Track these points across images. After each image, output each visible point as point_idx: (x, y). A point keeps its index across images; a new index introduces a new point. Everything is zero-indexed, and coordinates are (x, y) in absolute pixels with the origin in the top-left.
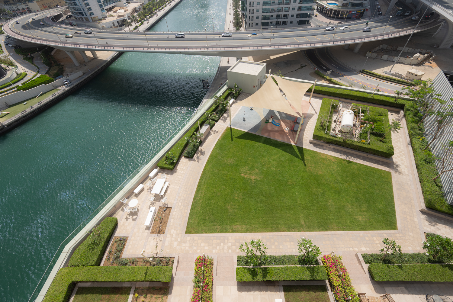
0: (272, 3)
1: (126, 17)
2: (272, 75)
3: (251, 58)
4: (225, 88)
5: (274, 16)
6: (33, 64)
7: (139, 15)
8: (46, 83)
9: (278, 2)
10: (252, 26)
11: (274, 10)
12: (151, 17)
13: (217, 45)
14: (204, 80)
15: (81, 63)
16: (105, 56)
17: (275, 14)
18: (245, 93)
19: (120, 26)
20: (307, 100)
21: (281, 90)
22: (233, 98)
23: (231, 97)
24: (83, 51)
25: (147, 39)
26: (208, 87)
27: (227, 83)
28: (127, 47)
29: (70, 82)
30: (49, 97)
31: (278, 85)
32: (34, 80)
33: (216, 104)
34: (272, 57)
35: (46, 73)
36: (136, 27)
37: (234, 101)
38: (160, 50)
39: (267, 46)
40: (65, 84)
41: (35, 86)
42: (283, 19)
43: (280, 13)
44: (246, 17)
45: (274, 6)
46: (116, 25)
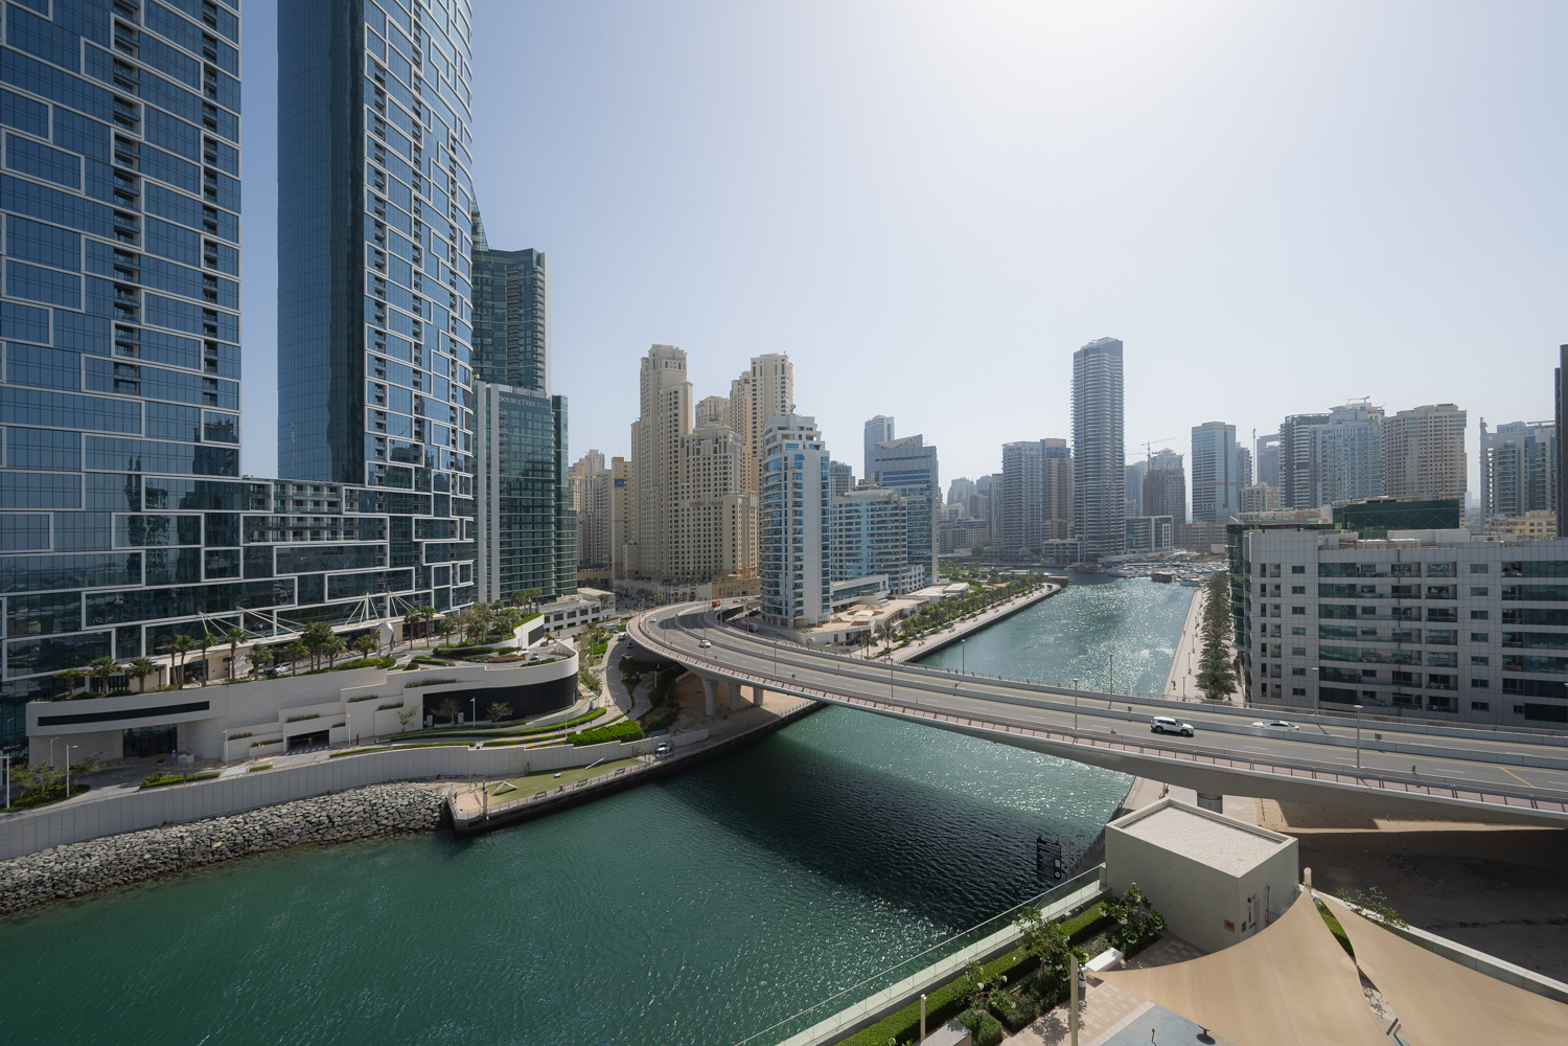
0: (1364, 632)
1: (872, 626)
3: (1273, 806)
4: (1091, 891)
5: (1378, 674)
6: (630, 694)
7: (905, 626)
8: (624, 739)
9: (1394, 634)
10: (1279, 696)
11: (1379, 656)
12: (933, 633)
13: (1113, 732)
14: (1045, 843)
15: (718, 711)
16: (778, 704)
17: (1385, 671)
18: (1185, 942)
19: (850, 643)
22: (1118, 947)
23: (1110, 941)
24: (738, 684)
25: (892, 682)
26: (1057, 874)
28: (835, 692)
29: (671, 750)
30: (609, 774)
32: (607, 728)
33: (1028, 948)
34: (1386, 826)
35: (638, 719)
36: (888, 651)
37: (1123, 962)
38: (919, 715)
39: (1343, 774)
40: (657, 752)
41: (601, 741)
42: (1429, 687)
43: (1405, 668)
44: (1250, 665)
45: (1377, 645)
46: (840, 640)
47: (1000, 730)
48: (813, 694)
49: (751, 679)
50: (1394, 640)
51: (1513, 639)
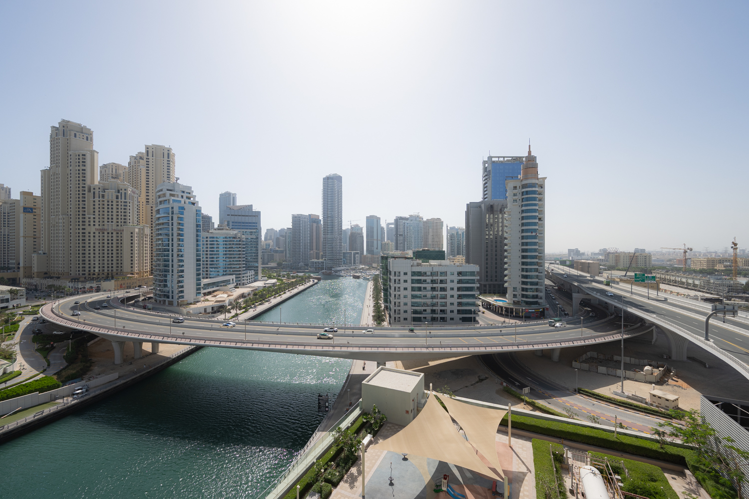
0: (423, 296)
1: (227, 303)
2: (434, 393)
3: (399, 363)
4: (357, 412)
5: (427, 311)
6: (45, 358)
7: (246, 302)
8: (41, 390)
9: (431, 296)
10: (399, 321)
11: (427, 304)
12: (260, 304)
13: (348, 343)
14: (322, 396)
15: (125, 361)
16: (168, 351)
17: (429, 309)
18: (392, 423)
19: (215, 312)
20: (504, 442)
21: (454, 421)
22: (370, 433)
23: (367, 431)
24: (141, 342)
25: (245, 331)
26: (327, 409)
27: (360, 404)
28: (211, 340)
29: (87, 391)
30: (29, 417)
31: (448, 412)
32: (24, 385)
33: (337, 446)
34: (432, 364)
35: (55, 374)
36: (237, 315)
37: (372, 439)
38: (261, 346)
39: (422, 348)
40: (74, 394)
41: (18, 395)
42: (440, 314)
43: (434, 308)
44: (390, 310)
45: (427, 300)
46: (208, 311)
47: (301, 348)
48: (193, 342)
49: (148, 338)
50: (431, 298)
51: (459, 297)
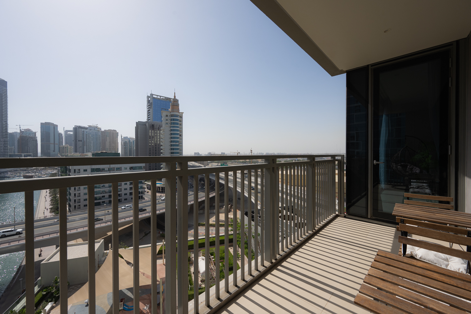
2: (112, 250)
3: (80, 240)
5: (105, 197)
9: (109, 186)
10: (80, 208)
11: (105, 192)
13: (20, 236)
17: (107, 195)
20: (160, 263)
21: (128, 263)
22: (51, 301)
23: (47, 301)
27: (39, 282)
31: (123, 259)
34: (110, 233)
37: (54, 305)
39: (102, 223)
44: (70, 201)
45: (105, 189)
